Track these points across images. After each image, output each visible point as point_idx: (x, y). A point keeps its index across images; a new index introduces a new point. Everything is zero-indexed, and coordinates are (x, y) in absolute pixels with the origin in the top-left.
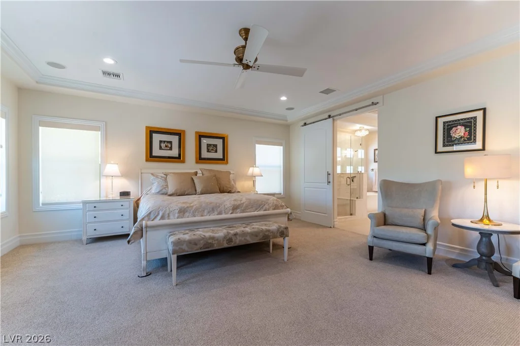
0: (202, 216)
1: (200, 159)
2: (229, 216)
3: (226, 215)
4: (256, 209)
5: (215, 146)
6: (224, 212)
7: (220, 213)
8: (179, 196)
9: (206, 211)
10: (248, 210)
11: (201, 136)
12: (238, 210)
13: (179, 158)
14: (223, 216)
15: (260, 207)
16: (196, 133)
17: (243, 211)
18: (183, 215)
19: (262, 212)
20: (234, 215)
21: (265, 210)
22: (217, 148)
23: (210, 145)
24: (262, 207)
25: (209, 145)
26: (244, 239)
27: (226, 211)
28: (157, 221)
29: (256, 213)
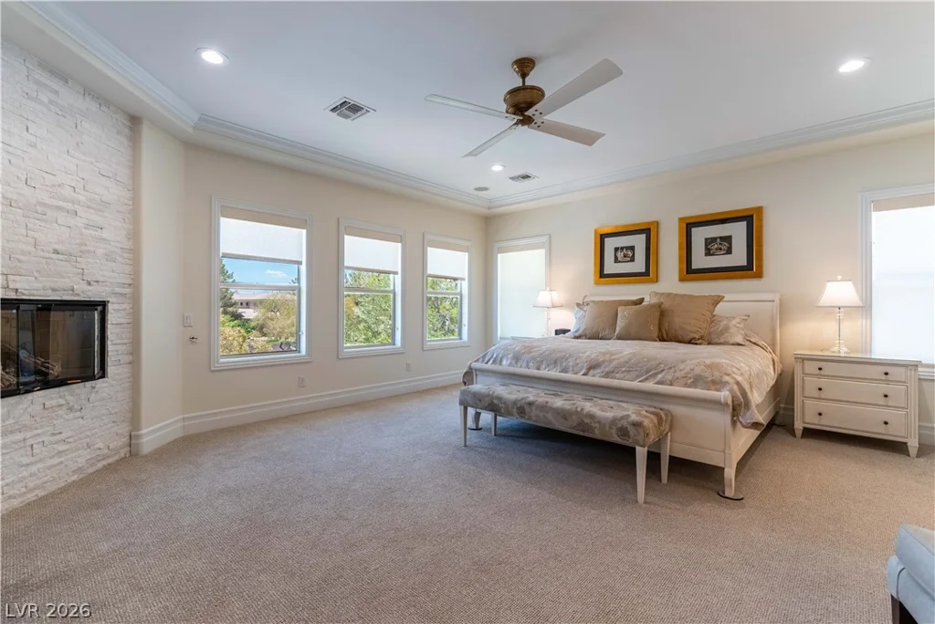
0: (539, 369)
1: (690, 272)
2: (579, 377)
3: (574, 376)
4: (638, 377)
5: (728, 239)
6: (571, 369)
7: (565, 370)
8: (589, 339)
9: (544, 363)
10: (617, 375)
11: (689, 226)
12: (599, 371)
13: (647, 275)
14: (569, 376)
15: (647, 372)
16: (681, 220)
17: (607, 375)
18: (516, 363)
19: (650, 386)
20: (588, 379)
21: (659, 383)
22: (730, 244)
23: (714, 240)
24: (656, 374)
25: (709, 242)
26: (544, 416)
27: (575, 369)
28: (490, 366)
29: (636, 384)
